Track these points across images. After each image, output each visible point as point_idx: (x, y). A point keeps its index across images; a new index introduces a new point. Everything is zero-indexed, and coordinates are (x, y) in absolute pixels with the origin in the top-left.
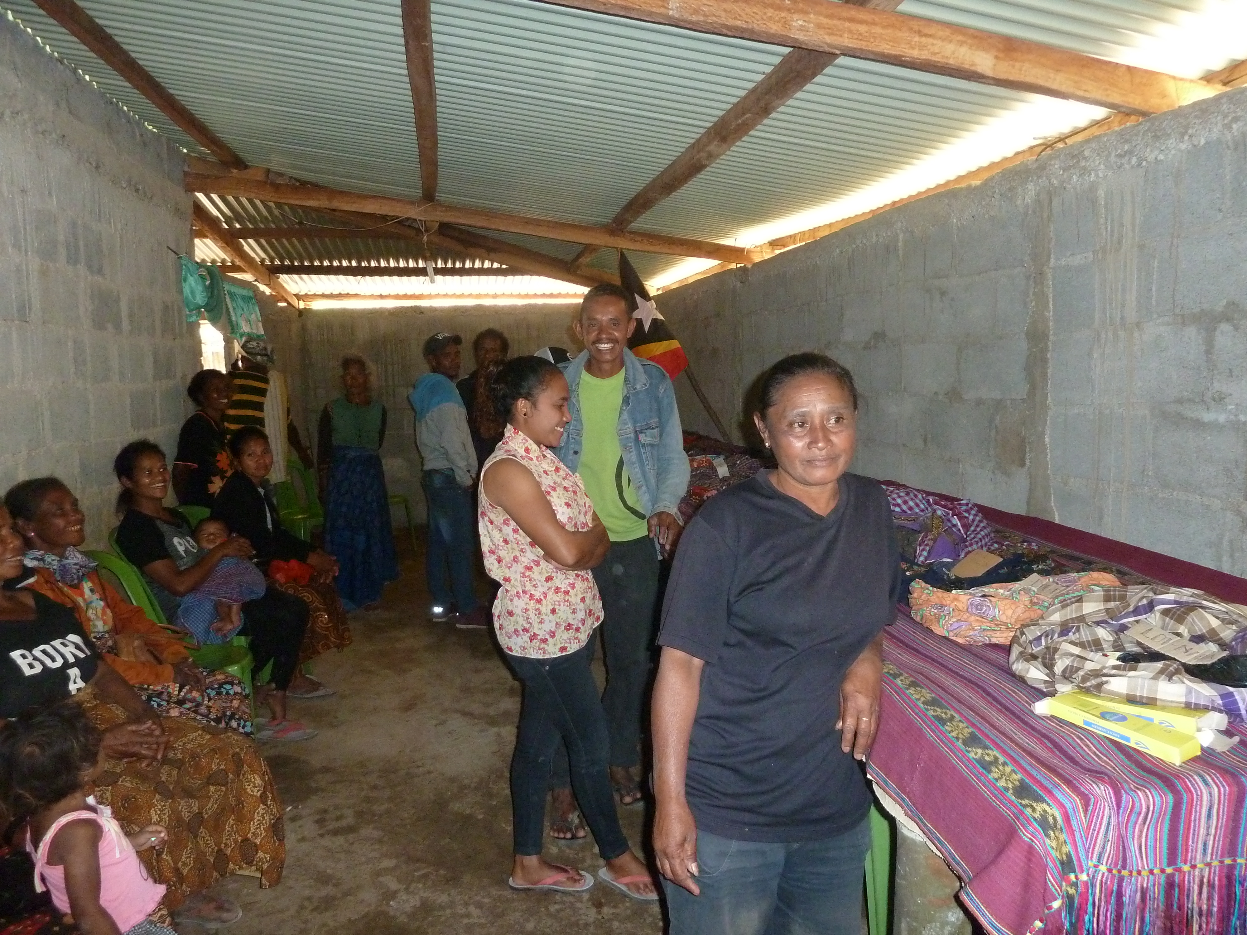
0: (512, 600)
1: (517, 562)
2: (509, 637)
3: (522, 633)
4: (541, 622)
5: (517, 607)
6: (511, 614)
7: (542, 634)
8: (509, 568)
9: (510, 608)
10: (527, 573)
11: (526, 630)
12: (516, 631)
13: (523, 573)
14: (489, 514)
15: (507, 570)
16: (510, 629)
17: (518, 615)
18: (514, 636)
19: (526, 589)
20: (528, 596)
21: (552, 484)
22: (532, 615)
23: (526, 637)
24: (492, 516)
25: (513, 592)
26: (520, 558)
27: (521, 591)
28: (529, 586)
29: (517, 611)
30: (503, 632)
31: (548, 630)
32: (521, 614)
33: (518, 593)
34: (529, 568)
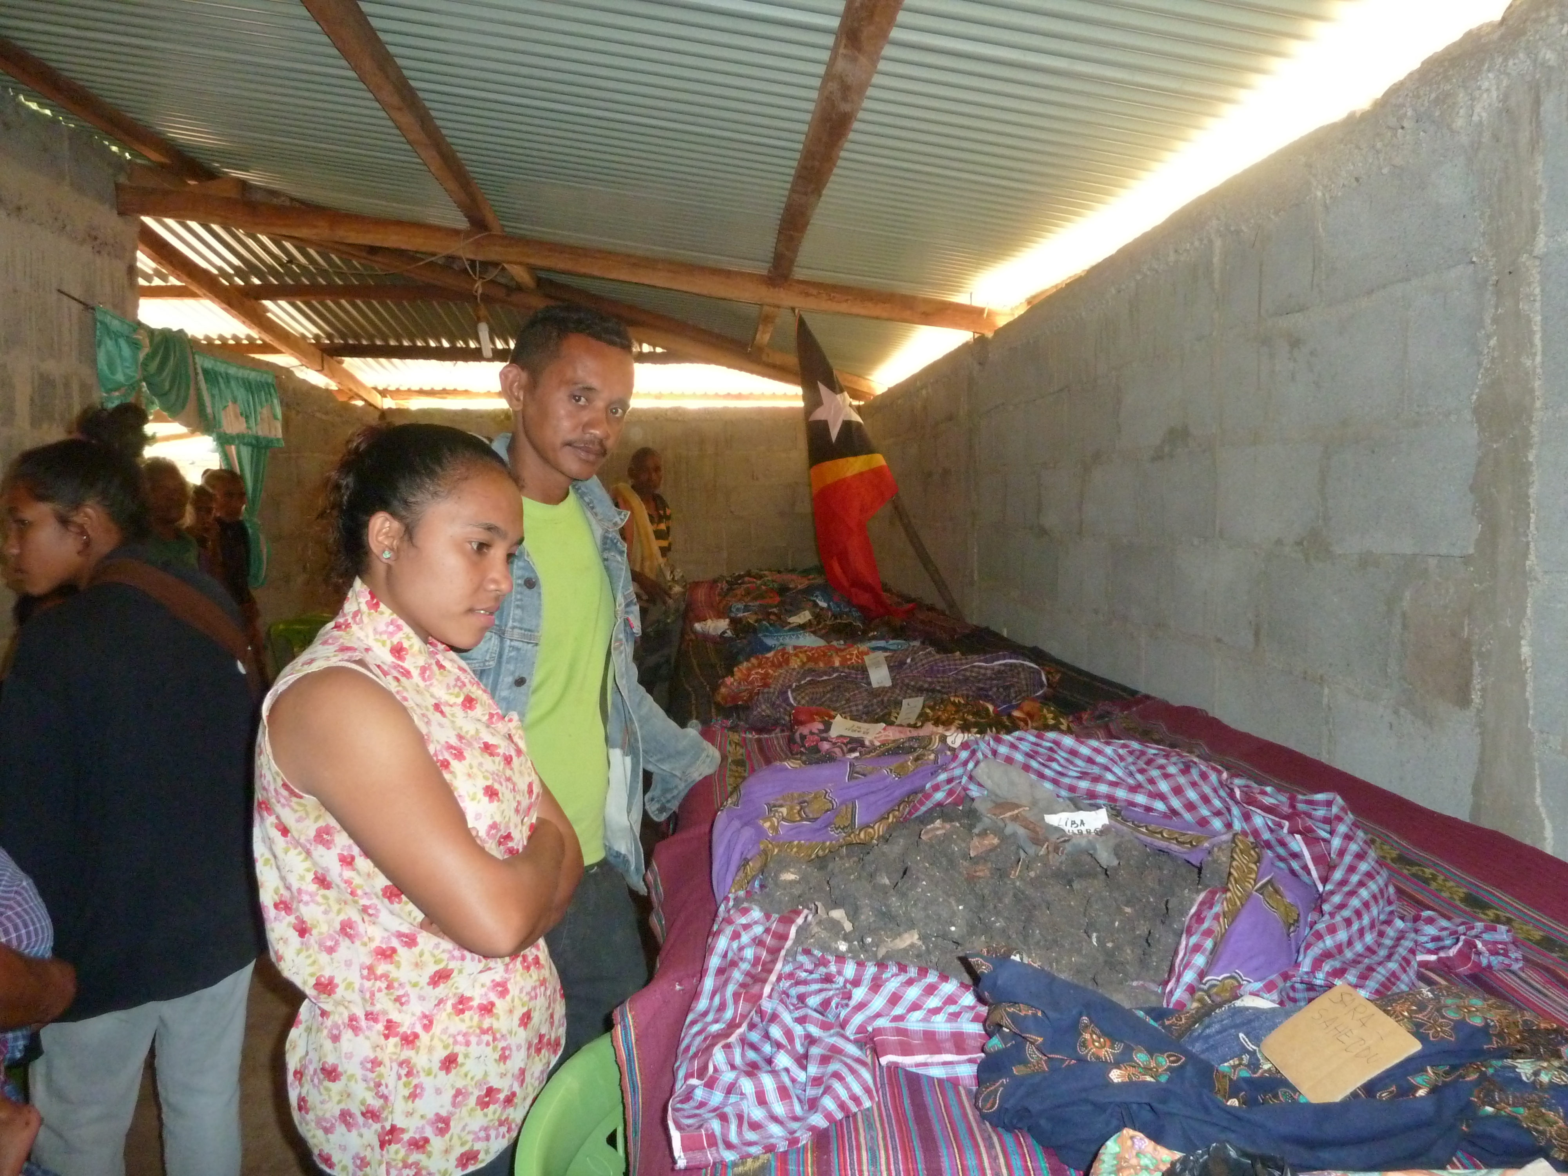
0: (336, 1039)
1: (350, 937)
2: (327, 1131)
3: (361, 1120)
4: (413, 1096)
5: (349, 1056)
6: (331, 1073)
7: (412, 1127)
8: (331, 950)
9: (331, 1060)
10: (382, 968)
11: (371, 1114)
12: (345, 1117)
13: (371, 969)
14: (278, 808)
15: (324, 957)
16: (332, 1109)
17: (351, 1077)
18: (341, 1128)
19: (378, 1008)
20: (380, 1027)
21: (454, 741)
22: (389, 1074)
23: (370, 1133)
24: (288, 817)
25: (340, 1016)
26: (361, 927)
27: (360, 1014)
28: (384, 1003)
29: (351, 1067)
30: (310, 1116)
31: (431, 1115)
32: (359, 1073)
33: (352, 1019)
34: (386, 954)
